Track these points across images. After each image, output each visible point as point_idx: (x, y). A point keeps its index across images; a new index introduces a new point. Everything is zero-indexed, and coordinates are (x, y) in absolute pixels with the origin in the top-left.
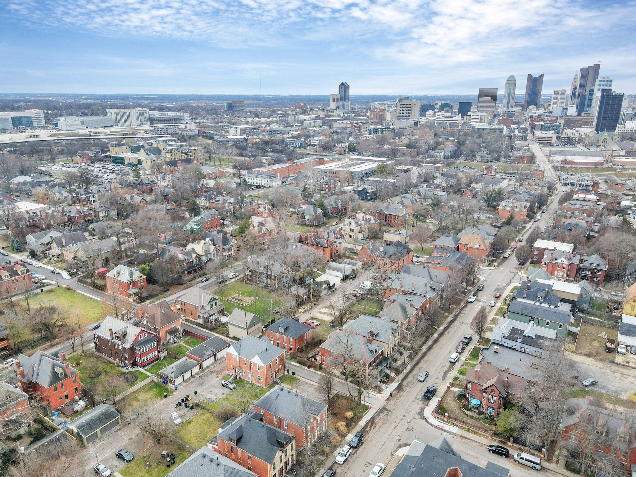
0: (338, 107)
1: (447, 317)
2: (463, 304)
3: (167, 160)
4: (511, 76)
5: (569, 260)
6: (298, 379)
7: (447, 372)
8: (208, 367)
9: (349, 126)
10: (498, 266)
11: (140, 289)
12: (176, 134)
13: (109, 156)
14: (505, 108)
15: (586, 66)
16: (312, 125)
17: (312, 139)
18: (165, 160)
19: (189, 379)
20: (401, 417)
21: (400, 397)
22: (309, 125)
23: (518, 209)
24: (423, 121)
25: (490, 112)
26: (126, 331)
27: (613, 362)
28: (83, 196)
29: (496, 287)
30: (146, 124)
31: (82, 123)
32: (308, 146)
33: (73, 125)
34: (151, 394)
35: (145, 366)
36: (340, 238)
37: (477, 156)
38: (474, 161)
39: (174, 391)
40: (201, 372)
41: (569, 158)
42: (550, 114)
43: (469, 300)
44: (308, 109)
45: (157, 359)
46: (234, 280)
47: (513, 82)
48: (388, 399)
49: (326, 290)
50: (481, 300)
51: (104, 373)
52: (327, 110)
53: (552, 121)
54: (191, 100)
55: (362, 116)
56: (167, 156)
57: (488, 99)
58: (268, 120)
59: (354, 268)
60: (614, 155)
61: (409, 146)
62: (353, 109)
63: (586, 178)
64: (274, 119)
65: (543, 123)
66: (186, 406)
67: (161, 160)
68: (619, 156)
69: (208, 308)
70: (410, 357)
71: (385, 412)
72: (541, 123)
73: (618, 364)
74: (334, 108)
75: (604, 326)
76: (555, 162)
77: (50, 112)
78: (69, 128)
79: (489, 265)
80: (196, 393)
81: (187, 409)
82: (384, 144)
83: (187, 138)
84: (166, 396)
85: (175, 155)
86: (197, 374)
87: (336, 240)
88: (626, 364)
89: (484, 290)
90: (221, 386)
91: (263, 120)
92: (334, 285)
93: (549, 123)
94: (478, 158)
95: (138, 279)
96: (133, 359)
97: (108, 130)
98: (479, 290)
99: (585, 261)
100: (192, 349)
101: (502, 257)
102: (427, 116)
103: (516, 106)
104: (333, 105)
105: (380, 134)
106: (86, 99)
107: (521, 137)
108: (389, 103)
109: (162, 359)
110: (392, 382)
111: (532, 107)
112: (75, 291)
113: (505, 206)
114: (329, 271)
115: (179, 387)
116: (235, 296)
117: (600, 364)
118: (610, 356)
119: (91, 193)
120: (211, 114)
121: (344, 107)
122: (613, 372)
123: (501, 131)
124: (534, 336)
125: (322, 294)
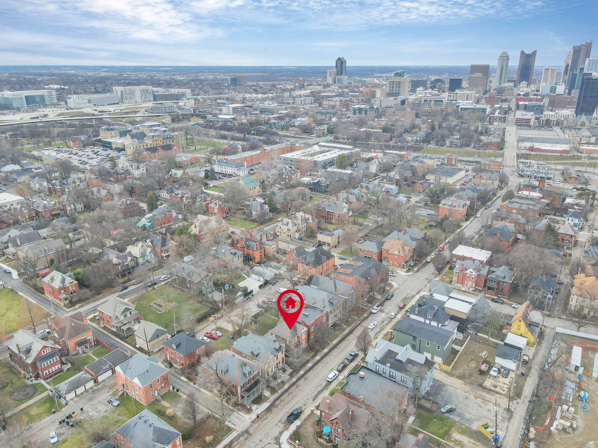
0: (335, 82)
1: (344, 330)
2: (365, 315)
3: (149, 146)
4: (504, 53)
5: (479, 270)
6: (180, 396)
7: (321, 392)
8: (104, 381)
9: (338, 103)
10: (417, 271)
11: (71, 293)
12: (174, 112)
13: (100, 140)
14: (498, 84)
15: (578, 44)
16: (303, 103)
17: (295, 119)
18: (147, 146)
19: (82, 394)
20: (258, 441)
21: (266, 419)
22: (300, 103)
23: (456, 208)
24: (412, 98)
25: (480, 89)
26: (31, 347)
27: (481, 385)
28: (58, 187)
29: (405, 295)
30: (150, 101)
31: (90, 101)
32: (292, 126)
33: (81, 104)
34: (43, 408)
35: (47, 378)
36: (272, 240)
37: (447, 142)
38: (444, 146)
39: (64, 407)
40: (95, 386)
41: (537, 145)
42: (537, 93)
43: (373, 311)
44: (306, 84)
45: (61, 371)
46: (163, 283)
47: (506, 58)
48: (253, 422)
49: (243, 297)
50: (385, 310)
51: (10, 385)
52: (324, 85)
53: (537, 100)
54: (201, 72)
55: (355, 92)
56: (148, 142)
57: (480, 75)
58: (264, 96)
59: (277, 272)
60: (582, 142)
61: (385, 130)
62: (349, 83)
63: (541, 171)
64: (270, 95)
65: (527, 103)
66: (68, 423)
67: (144, 146)
68: (588, 143)
69: (122, 318)
70: (291, 375)
71: (246, 435)
72: (526, 103)
73: (485, 388)
74: (330, 83)
75: (489, 345)
76: (523, 148)
77: (66, 87)
78: (77, 106)
79: (409, 271)
80: (82, 409)
81: (68, 427)
82: (361, 127)
83: (181, 117)
84: (54, 412)
85: (156, 140)
86: (91, 388)
87: (267, 243)
88: (493, 388)
89: (392, 299)
90: (107, 402)
91: (260, 96)
92: (252, 292)
93: (534, 103)
94: (448, 143)
95: (69, 285)
96: (36, 373)
97: (111, 108)
98: (387, 299)
99: (493, 272)
100: (97, 359)
101: (424, 261)
102: (417, 92)
103: (508, 81)
104: (330, 80)
105: (363, 115)
106: (105, 71)
107: (500, 119)
108: (388, 75)
109: (65, 371)
110: (264, 402)
111: (524, 84)
112: (17, 293)
113: (446, 203)
114: (253, 276)
115: (71, 402)
116: (158, 301)
117: (467, 388)
118: (480, 378)
119: (65, 184)
120: (214, 89)
121: (340, 81)
122: (476, 397)
123: (484, 110)
124: (404, 361)
125: (236, 301)
